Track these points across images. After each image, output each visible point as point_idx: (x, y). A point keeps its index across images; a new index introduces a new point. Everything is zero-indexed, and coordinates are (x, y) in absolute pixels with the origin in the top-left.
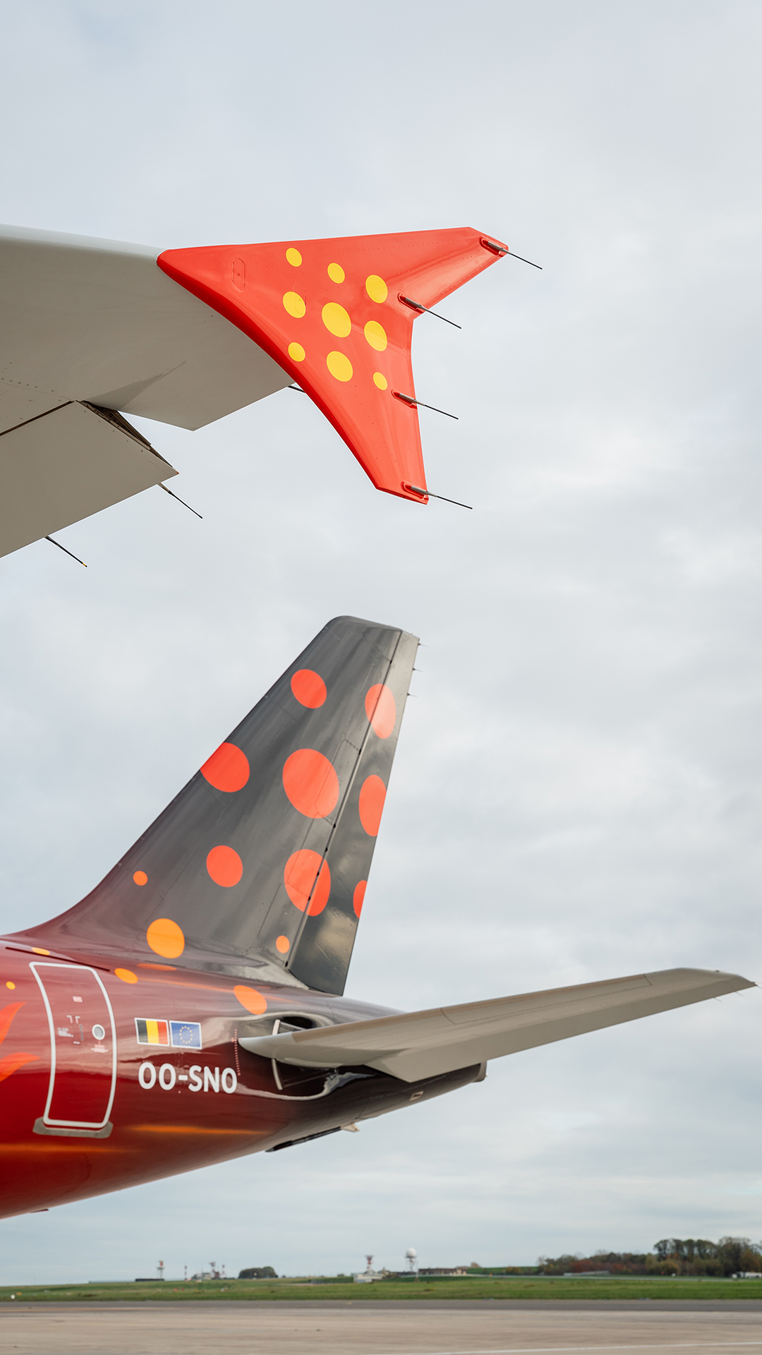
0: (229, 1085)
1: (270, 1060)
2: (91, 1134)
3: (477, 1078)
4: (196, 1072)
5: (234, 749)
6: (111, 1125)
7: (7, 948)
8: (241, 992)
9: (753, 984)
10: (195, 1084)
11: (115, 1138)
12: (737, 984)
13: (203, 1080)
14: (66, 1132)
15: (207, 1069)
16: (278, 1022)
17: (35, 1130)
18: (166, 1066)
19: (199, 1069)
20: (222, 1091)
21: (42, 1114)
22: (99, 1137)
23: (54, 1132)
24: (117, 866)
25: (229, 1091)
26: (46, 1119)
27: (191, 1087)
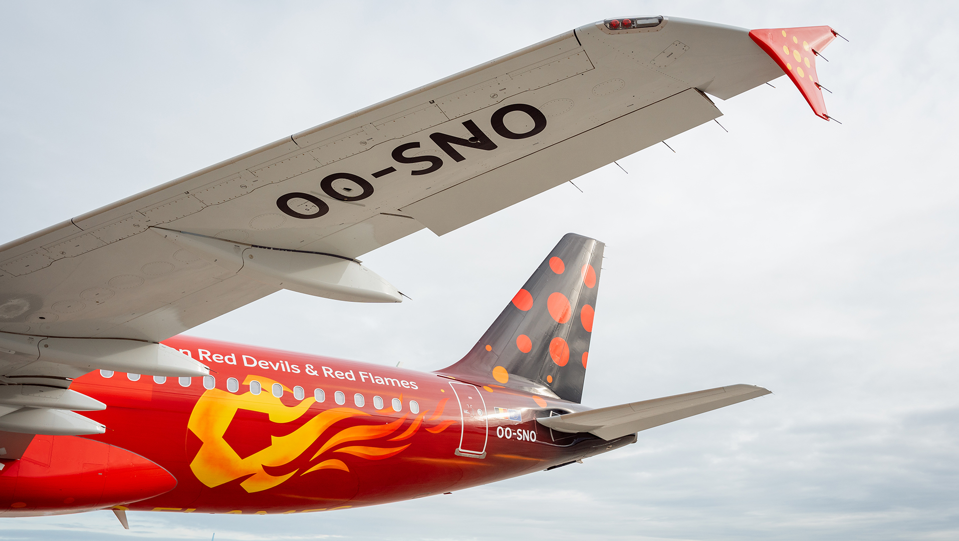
0: (533, 438)
1: (549, 428)
2: (477, 457)
3: (633, 441)
4: (519, 432)
5: (525, 291)
6: (486, 453)
7: (438, 376)
8: (536, 399)
9: (771, 392)
10: (520, 437)
11: (488, 458)
12: (764, 392)
13: (522, 435)
14: (468, 455)
15: (524, 430)
16: (552, 412)
17: (455, 454)
18: (508, 429)
19: (521, 431)
20: (530, 441)
21: (459, 447)
22: (481, 458)
23: (463, 455)
24: (478, 342)
25: (533, 441)
26: (460, 449)
27: (518, 438)
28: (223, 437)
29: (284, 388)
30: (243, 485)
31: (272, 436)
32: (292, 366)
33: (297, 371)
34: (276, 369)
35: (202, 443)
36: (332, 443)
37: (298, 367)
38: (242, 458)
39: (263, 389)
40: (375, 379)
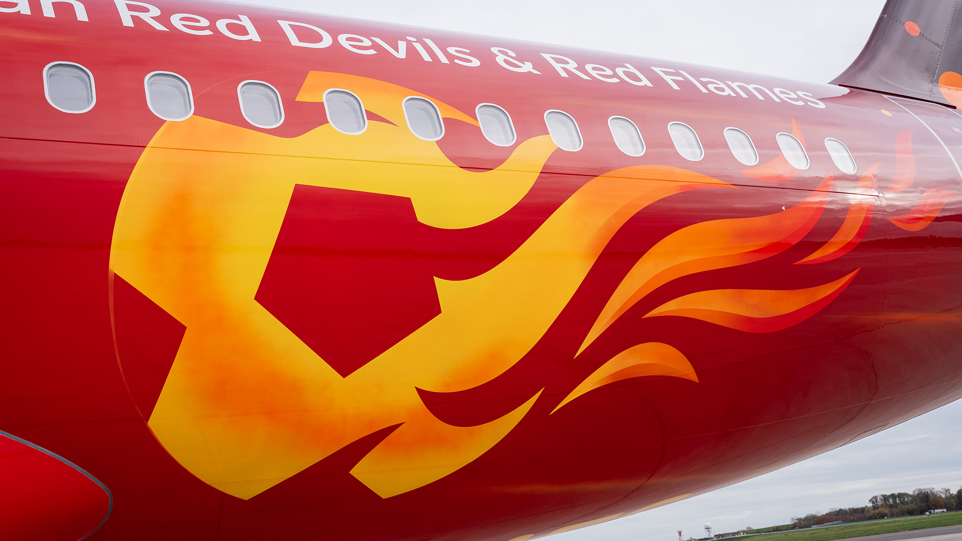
28: (258, 298)
29: (444, 111)
30: (363, 471)
31: (438, 281)
32: (451, 50)
33: (471, 61)
34: (402, 54)
35: (180, 329)
36: (637, 288)
37: (468, 51)
38: (345, 370)
39: (372, 116)
40: (705, 85)
